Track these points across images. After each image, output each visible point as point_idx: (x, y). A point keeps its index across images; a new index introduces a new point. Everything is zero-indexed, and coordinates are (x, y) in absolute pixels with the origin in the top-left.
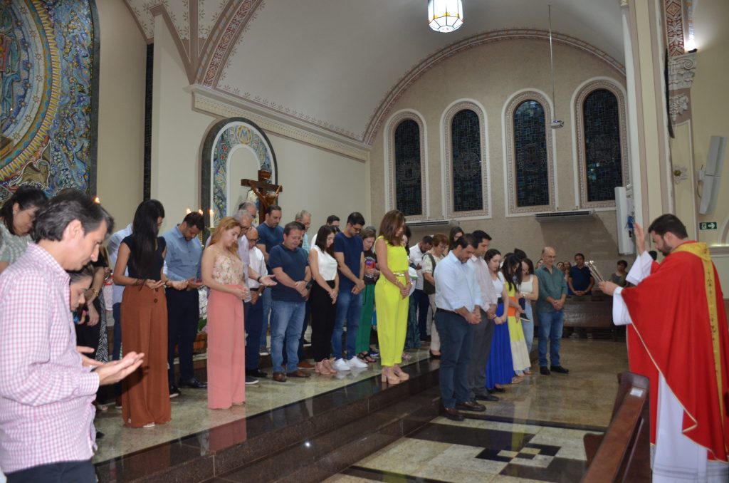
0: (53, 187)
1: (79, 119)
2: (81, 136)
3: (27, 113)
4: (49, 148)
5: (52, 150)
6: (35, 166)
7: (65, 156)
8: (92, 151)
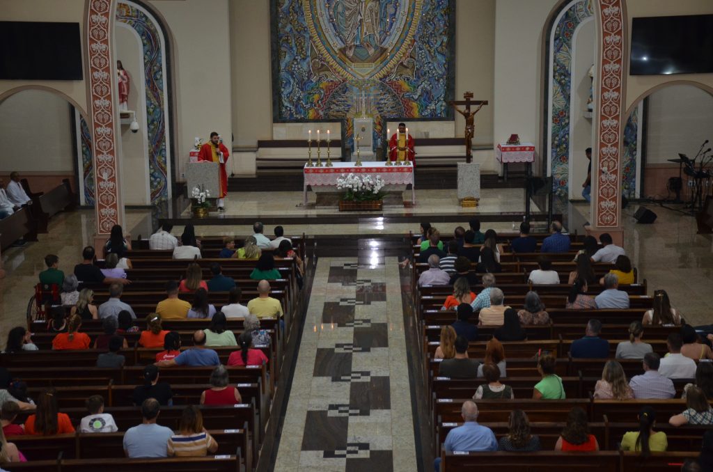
0: (419, 78)
1: (439, 20)
2: (441, 34)
3: (398, 25)
4: (415, 49)
5: (417, 49)
6: (404, 64)
7: (428, 52)
8: (452, 45)
